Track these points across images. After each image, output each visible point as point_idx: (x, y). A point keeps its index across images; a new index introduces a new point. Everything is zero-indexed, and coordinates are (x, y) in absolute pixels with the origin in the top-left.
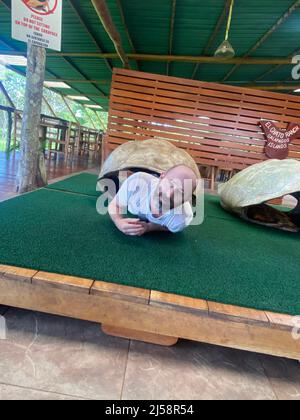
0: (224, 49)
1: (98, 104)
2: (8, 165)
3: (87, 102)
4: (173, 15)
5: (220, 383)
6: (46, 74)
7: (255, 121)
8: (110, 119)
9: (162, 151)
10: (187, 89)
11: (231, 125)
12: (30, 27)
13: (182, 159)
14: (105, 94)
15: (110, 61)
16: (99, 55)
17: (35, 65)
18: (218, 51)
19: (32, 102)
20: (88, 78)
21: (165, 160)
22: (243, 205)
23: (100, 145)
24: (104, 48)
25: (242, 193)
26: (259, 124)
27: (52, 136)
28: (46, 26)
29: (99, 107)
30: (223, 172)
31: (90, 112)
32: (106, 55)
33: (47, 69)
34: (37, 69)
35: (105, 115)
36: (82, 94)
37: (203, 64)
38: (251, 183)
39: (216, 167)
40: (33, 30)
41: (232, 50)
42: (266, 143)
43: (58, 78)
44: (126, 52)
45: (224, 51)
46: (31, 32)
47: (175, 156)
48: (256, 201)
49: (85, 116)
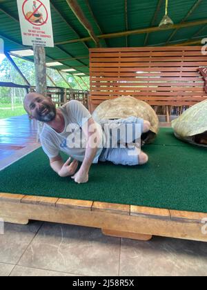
0: (165, 22)
1: (82, 72)
2: (31, 125)
3: (74, 72)
4: (126, 3)
5: (183, 264)
6: (46, 59)
7: (195, 69)
8: (91, 84)
9: (128, 105)
10: (141, 54)
11: (177, 74)
12: (33, 35)
13: (143, 108)
14: (86, 65)
15: (86, 42)
16: (79, 40)
17: (39, 59)
18: (161, 24)
19: (40, 83)
20: (73, 57)
21: (131, 111)
22: (191, 135)
23: (87, 101)
24: (82, 35)
25: (189, 126)
26: (198, 71)
27: (55, 100)
28: (43, 33)
29: (83, 74)
30: (175, 108)
31: (78, 78)
32: (83, 39)
33: (46, 55)
34: (41, 62)
35: (87, 79)
36: (71, 67)
37: (151, 33)
38: (195, 119)
39: (169, 106)
40: (35, 37)
41: (171, 22)
42: (205, 84)
43: (54, 60)
44: (97, 35)
45: (165, 23)
46: (34, 38)
47: (138, 107)
48: (200, 131)
49: (74, 82)
